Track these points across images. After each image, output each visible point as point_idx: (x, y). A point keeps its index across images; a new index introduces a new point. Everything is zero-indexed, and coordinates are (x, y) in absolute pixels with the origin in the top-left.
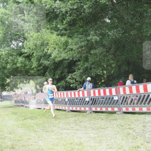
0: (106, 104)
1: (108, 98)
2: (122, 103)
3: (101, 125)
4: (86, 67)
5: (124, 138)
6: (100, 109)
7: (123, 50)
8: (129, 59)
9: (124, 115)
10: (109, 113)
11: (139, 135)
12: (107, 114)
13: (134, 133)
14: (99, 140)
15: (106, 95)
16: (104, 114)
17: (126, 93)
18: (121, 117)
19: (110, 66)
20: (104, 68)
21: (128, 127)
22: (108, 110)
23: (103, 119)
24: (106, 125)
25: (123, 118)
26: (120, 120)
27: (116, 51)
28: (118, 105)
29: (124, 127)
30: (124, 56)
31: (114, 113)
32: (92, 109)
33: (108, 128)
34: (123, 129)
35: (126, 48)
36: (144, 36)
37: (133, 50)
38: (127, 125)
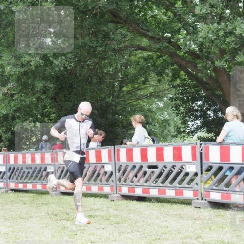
0: (33, 178)
1: (38, 167)
2: (59, 178)
3: (21, 212)
4: (5, 115)
5: (55, 234)
6: (24, 187)
7: (71, 92)
9: (62, 197)
10: (38, 193)
11: (80, 230)
12: (34, 194)
13: (73, 226)
14: (14, 238)
15: (35, 163)
16: (28, 194)
18: (56, 200)
19: (46, 116)
20: (37, 118)
21: (64, 217)
22: (36, 187)
23: (25, 202)
24: (29, 212)
25: (59, 201)
26: (53, 206)
27: (57, 94)
29: (59, 216)
30: (70, 101)
31: (45, 194)
32: (10, 186)
33: (32, 217)
34: (57, 220)
35: (74, 90)
36: (105, 73)
37: (86, 94)
38: (64, 213)
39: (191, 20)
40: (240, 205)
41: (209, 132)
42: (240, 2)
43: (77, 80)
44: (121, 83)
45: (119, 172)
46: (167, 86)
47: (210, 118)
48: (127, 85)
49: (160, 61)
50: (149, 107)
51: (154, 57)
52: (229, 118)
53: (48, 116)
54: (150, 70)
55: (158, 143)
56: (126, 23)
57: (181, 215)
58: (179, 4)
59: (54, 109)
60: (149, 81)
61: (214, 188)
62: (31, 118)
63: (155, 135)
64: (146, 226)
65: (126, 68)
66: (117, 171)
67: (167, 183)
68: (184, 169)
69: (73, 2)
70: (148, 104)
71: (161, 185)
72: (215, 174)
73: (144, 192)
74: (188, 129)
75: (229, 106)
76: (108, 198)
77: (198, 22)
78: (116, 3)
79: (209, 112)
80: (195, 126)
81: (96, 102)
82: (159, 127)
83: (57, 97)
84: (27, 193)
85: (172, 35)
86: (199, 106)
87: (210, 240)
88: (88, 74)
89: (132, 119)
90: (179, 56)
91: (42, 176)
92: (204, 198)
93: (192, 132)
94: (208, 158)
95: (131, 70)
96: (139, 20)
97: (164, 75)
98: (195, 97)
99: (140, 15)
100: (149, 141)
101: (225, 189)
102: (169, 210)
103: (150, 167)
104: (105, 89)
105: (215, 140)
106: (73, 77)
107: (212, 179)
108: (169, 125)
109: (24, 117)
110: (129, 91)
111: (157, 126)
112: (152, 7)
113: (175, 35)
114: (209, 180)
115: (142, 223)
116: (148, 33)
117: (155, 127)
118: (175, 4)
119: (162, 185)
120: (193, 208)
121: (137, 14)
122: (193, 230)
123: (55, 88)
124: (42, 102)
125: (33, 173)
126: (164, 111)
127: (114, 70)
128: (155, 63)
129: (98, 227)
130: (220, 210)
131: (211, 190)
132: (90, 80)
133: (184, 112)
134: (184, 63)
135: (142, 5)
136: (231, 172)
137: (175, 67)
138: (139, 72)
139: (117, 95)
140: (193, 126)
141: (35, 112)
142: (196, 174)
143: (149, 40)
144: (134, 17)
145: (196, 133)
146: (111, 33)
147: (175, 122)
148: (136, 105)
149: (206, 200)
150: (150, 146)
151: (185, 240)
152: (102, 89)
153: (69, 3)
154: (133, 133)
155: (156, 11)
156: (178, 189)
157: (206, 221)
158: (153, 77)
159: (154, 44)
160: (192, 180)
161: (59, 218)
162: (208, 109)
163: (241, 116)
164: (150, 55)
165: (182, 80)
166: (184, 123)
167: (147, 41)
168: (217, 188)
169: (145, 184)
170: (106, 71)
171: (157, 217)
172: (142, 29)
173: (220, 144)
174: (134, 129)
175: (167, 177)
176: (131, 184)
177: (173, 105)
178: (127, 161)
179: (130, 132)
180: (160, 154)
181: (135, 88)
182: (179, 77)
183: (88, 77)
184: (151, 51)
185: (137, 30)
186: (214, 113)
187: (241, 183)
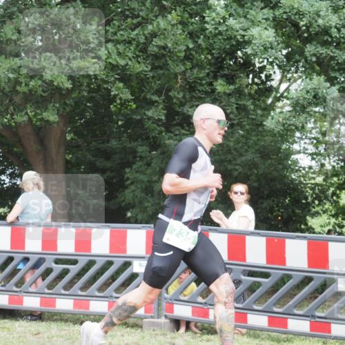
40: (36, 312)
47: (5, 186)
52: (26, 187)
79: (4, 178)
101: (15, 289)
130: (6, 321)
136: (25, 264)
162: (2, 173)
168: (3, 288)
186: (10, 179)
187: (40, 280)
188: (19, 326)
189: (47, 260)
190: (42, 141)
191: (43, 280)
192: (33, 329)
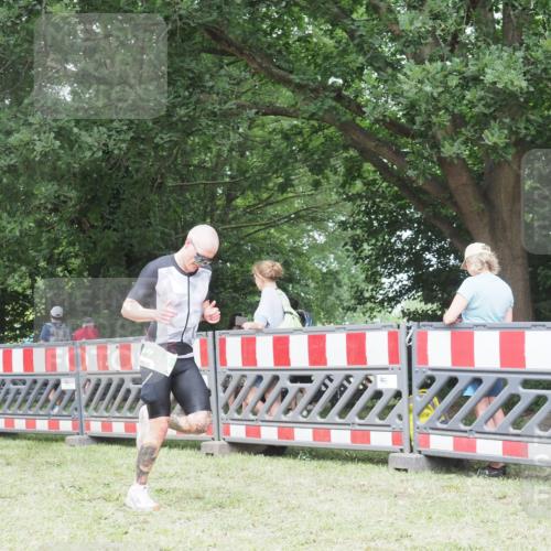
0: (28, 404)
1: (41, 380)
2: (87, 406)
5: (79, 533)
6: (6, 424)
7: (116, 208)
8: (131, 245)
9: (95, 447)
10: (40, 440)
11: (135, 523)
13: (121, 514)
15: (32, 370)
16: (17, 442)
17: (107, 368)
19: (59, 263)
20: (37, 268)
21: (99, 494)
22: (34, 425)
23: (10, 460)
24: (18, 483)
25: (86, 458)
26: (73, 468)
27: (83, 212)
28: (76, 409)
29: (88, 492)
30: (114, 230)
31: (57, 441)
33: (25, 494)
34: (83, 500)
35: (124, 204)
36: (195, 166)
37: (151, 214)
38: (99, 484)
39: (388, 49)
40: (497, 463)
41: (427, 300)
42: (497, 10)
43: (132, 181)
44: (229, 190)
45: (224, 391)
46: (335, 197)
47: (431, 269)
48: (243, 193)
49: (318, 141)
50: (294, 242)
51: (304, 131)
52: (471, 269)
53: (63, 262)
54: (296, 161)
55: (314, 323)
56: (242, 53)
57: (366, 488)
58: (360, 14)
59: (77, 248)
60: (293, 186)
61: (439, 425)
62: (23, 268)
63: (308, 307)
64: (284, 513)
65: (242, 155)
66: (220, 388)
67: (333, 415)
68: (370, 382)
69: (121, 5)
70: (291, 235)
71: (319, 419)
72: (441, 395)
73: (281, 434)
74: (381, 292)
75: (472, 241)
76: (199, 448)
77: (402, 53)
78: (218, 7)
79: (428, 256)
80: (396, 287)
81: (173, 232)
82: (315, 288)
83: (84, 219)
84: (14, 439)
85: (345, 81)
86: (406, 242)
87: (428, 544)
88: (156, 167)
89: (255, 269)
90: (362, 129)
91: (47, 400)
92: (415, 449)
93: (390, 300)
94: (424, 359)
95: (254, 160)
96: (270, 46)
97: (327, 172)
98: (397, 221)
99: (274, 36)
100: (292, 321)
101: (462, 427)
102: (338, 474)
103: (294, 379)
104: (194, 202)
105: (440, 319)
106: (120, 174)
107: (434, 406)
108: (339, 284)
109: (7, 266)
110: (249, 207)
111: (313, 285)
112: (301, 18)
113: (353, 81)
114: (426, 407)
115: (277, 505)
116: (292, 77)
117: (306, 289)
118: (352, 12)
119: (322, 420)
120: (392, 471)
121: (266, 34)
122: (391, 520)
123: (80, 199)
124: (49, 231)
125: (28, 393)
126: (327, 253)
127: (214, 160)
128: (307, 145)
129: (176, 516)
130: (453, 476)
131: (430, 431)
132: (159, 181)
133: (371, 256)
134: (371, 145)
135: (277, 13)
136: (475, 389)
137: (352, 153)
138: (270, 164)
139: (220, 215)
140: (391, 286)
141: (34, 254)
142: (398, 395)
143: (293, 92)
144: (259, 40)
145: (399, 302)
146: (207, 76)
147: (353, 276)
148: (265, 239)
149: (420, 452)
150: (295, 331)
151: (373, 544)
152: (188, 202)
153: (111, 6)
154: (258, 302)
155: (310, 28)
156: (358, 428)
157: (419, 501)
158: (302, 175)
159: (304, 100)
160: (389, 408)
161: (86, 497)
162: (425, 249)
163: (500, 263)
164: (296, 126)
165: (368, 184)
166: (373, 278)
167: (289, 93)
168: (445, 426)
169: (284, 418)
170: (196, 162)
171: (311, 492)
172: (279, 67)
173: (451, 326)
174: (259, 293)
175: (334, 400)
176: (252, 417)
177: (347, 240)
178: (244, 364)
179: (250, 299)
180: (317, 351)
181: (261, 201)
182: (360, 176)
183: (156, 174)
184: (297, 117)
185: (266, 69)
186: (438, 258)
187: (500, 414)
188: (473, 485)
189: (510, 382)
190: (485, 196)
191: (506, 414)
192: (495, 490)
